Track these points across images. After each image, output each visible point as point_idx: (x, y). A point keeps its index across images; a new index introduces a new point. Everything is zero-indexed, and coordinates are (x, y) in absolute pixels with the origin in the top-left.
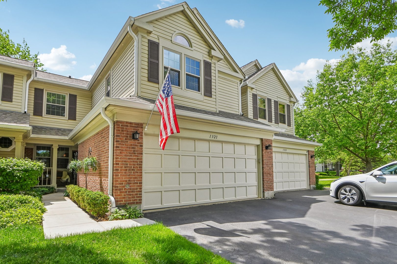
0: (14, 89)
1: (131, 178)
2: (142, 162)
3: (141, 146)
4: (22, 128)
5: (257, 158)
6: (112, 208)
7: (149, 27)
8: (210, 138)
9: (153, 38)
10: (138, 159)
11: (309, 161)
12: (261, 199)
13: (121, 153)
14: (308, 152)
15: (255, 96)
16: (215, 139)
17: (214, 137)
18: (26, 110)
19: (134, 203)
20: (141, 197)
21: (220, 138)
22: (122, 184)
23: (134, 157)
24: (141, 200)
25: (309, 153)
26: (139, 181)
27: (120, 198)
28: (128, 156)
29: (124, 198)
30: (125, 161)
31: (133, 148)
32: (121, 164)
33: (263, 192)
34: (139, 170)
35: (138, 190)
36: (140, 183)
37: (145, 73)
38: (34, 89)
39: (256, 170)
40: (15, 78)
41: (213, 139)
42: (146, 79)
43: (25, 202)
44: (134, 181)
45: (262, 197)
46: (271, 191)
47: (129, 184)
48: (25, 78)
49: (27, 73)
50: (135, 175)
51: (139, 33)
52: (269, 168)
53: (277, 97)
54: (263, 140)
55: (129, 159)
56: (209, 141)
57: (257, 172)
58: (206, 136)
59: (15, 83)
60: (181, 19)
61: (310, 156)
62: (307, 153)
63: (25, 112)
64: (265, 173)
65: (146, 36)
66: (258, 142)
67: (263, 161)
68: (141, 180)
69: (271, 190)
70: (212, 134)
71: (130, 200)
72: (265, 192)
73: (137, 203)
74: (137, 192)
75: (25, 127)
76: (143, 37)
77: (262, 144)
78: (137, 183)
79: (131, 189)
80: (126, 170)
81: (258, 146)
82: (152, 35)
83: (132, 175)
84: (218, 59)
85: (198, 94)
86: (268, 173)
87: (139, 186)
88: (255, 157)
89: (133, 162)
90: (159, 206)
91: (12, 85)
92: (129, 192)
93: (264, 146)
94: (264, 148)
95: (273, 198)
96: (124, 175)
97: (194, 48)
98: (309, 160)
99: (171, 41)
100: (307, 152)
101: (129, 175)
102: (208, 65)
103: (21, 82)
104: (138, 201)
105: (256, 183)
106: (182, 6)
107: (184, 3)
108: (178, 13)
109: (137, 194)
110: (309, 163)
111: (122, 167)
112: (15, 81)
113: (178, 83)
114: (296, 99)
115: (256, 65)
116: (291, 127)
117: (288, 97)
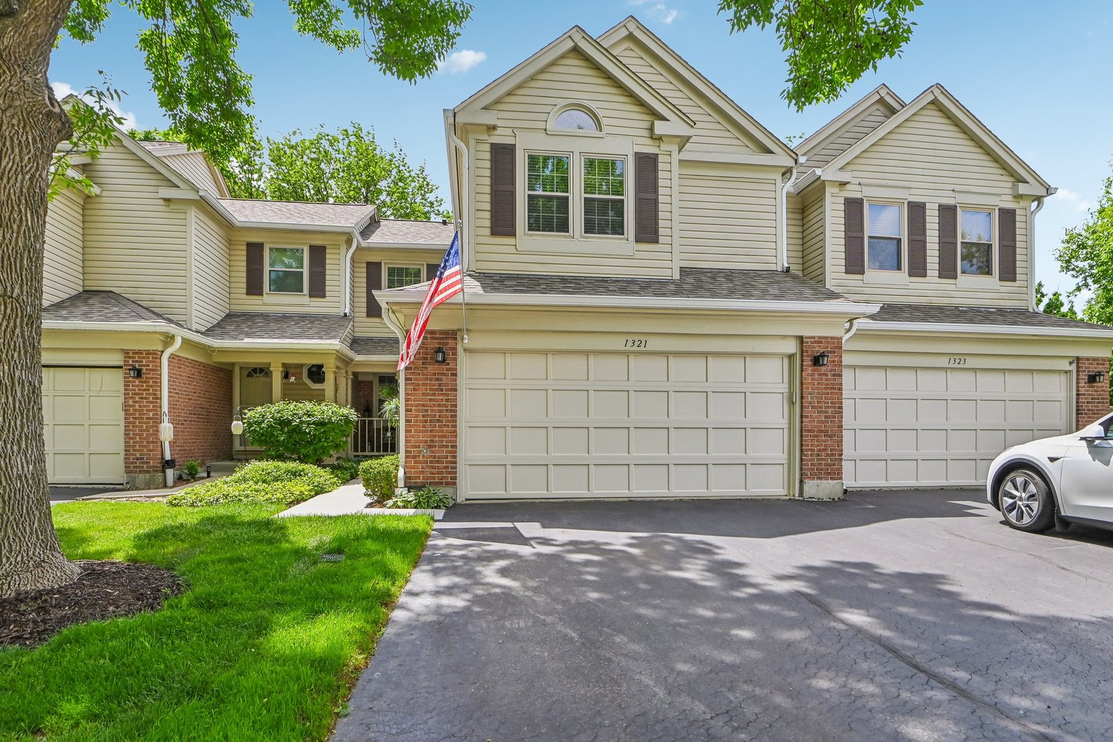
0: (327, 272)
1: (435, 436)
2: (456, 406)
3: (452, 375)
4: (327, 347)
5: (787, 390)
6: (401, 491)
7: (488, 118)
8: (625, 348)
9: (501, 137)
10: (447, 400)
11: (1078, 395)
12: (790, 499)
13: (415, 389)
14: (1078, 363)
15: (854, 209)
16: (642, 348)
17: (637, 343)
18: (347, 311)
19: (442, 483)
20: (456, 473)
21: (654, 344)
22: (419, 447)
23: (441, 398)
24: (456, 478)
25: (1078, 367)
26: (451, 442)
27: (415, 473)
28: (428, 394)
29: (422, 472)
30: (423, 405)
31: (437, 379)
32: (417, 411)
33: (801, 482)
34: (450, 421)
35: (449, 459)
36: (452, 447)
37: (485, 219)
38: (365, 265)
39: (784, 423)
40: (328, 251)
41: (635, 348)
42: (488, 231)
43: (300, 475)
44: (442, 442)
45: (797, 495)
46: (830, 481)
47: (430, 446)
48: (343, 248)
49: (344, 238)
50: (442, 431)
51: (471, 136)
52: (826, 417)
53: (953, 190)
54: (805, 340)
55: (431, 400)
56: (627, 354)
57: (787, 426)
58: (617, 343)
59: (327, 262)
60: (574, 67)
61: (1084, 377)
62: (1073, 367)
63: (345, 315)
64: (809, 431)
65: (485, 137)
66: (791, 347)
67: (802, 398)
68: (455, 442)
69: (831, 479)
70: (630, 338)
71: (434, 478)
72: (806, 481)
73: (447, 484)
74: (447, 462)
75: (331, 344)
76: (478, 141)
77: (802, 351)
78: (447, 446)
79: (435, 457)
80: (426, 421)
81: (791, 357)
82: (499, 131)
83: (437, 431)
84: (679, 140)
85: (619, 241)
86: (822, 431)
87: (450, 452)
88: (784, 387)
89: (439, 405)
90: (500, 493)
91: (323, 264)
92: (431, 462)
93: (808, 356)
94: (808, 362)
95: (836, 499)
96: (421, 431)
97: (606, 129)
98: (1078, 390)
99: (546, 130)
100: (1071, 363)
101: (431, 431)
102: (647, 165)
103: (337, 256)
104: (449, 480)
105: (782, 457)
106: (569, 39)
107: (575, 29)
108: (563, 57)
109: (447, 467)
110: (1078, 399)
111: (417, 416)
112: (327, 256)
113: (563, 226)
114: (1042, 185)
115: (881, 101)
116: (1017, 283)
117: (1006, 183)
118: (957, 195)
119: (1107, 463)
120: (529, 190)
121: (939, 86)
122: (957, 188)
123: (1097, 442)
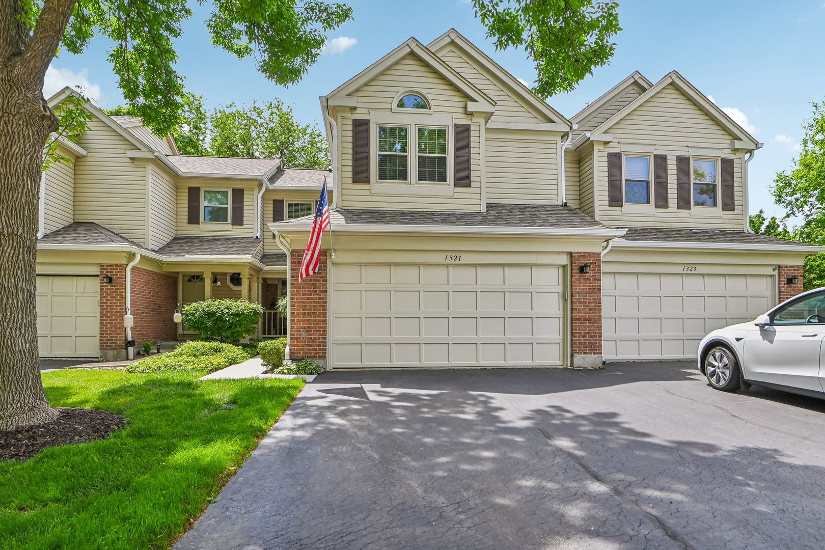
0: (245, 207)
1: (311, 324)
2: (326, 302)
3: (323, 281)
4: (243, 261)
5: (562, 290)
6: (287, 362)
7: (351, 102)
8: (445, 262)
9: (360, 115)
10: (320, 299)
11: (780, 292)
12: (564, 368)
13: (297, 291)
14: (779, 270)
15: (614, 160)
16: (457, 261)
17: (454, 258)
18: (258, 235)
19: (315, 357)
20: (326, 350)
21: (466, 258)
22: (300, 331)
23: (315, 297)
24: (325, 353)
25: (779, 272)
26: (322, 328)
27: (297, 349)
28: (306, 295)
29: (302, 349)
30: (303, 302)
31: (313, 284)
32: (298, 306)
33: (572, 356)
34: (321, 313)
35: (321, 340)
36: (323, 331)
37: (349, 172)
38: (272, 202)
39: (559, 313)
40: (245, 192)
41: (452, 261)
42: (350, 180)
43: (220, 351)
44: (316, 327)
45: (569, 365)
46: (593, 355)
47: (307, 331)
48: (256, 190)
49: (257, 183)
50: (316, 320)
51: (339, 114)
52: (590, 309)
53: (687, 146)
54: (573, 255)
55: (308, 299)
56: (447, 265)
57: (562, 316)
58: (440, 258)
59: (245, 200)
60: (411, 66)
61: (784, 279)
62: (776, 273)
63: (257, 237)
64: (577, 319)
65: (348, 115)
66: (564, 260)
67: (572, 296)
68: (326, 327)
69: (594, 353)
70: (449, 255)
71: (310, 353)
72: (575, 355)
73: (320, 357)
74: (319, 342)
75: (245, 259)
76: (344, 118)
77: (572, 263)
78: (320, 331)
79: (311, 338)
80: (305, 313)
81: (564, 267)
82: (358, 111)
83: (313, 320)
84: (485, 115)
85: (443, 186)
86: (586, 320)
87: (322, 335)
88: (560, 289)
89: (314, 302)
90: (357, 364)
91: (242, 202)
92: (308, 342)
93: (576, 266)
94: (576, 270)
95: (597, 368)
96: (301, 321)
97: (433, 108)
98: (779, 289)
99: (391, 109)
100: (774, 270)
101: (309, 320)
102: (463, 132)
103: (251, 196)
104: (321, 355)
105: (558, 338)
106: (407, 46)
107: (411, 40)
108: (403, 58)
109: (320, 346)
110: (779, 295)
111: (298, 310)
112: (245, 196)
113: (403, 176)
114: (752, 141)
115: (636, 83)
116: (735, 212)
117: (726, 141)
118: (690, 149)
119: (771, 342)
120: (380, 151)
121: (675, 72)
122: (690, 144)
123: (766, 327)
